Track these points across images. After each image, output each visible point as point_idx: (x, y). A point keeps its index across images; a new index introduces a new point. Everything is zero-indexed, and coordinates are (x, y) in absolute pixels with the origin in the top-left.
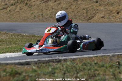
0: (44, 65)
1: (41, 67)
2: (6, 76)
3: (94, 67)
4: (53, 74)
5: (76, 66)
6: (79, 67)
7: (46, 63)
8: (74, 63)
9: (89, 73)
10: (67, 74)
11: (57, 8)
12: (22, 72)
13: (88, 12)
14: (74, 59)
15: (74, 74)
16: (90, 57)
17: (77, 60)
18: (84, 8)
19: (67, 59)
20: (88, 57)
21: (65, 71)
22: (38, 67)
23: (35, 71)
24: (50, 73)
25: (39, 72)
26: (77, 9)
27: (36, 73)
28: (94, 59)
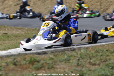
0: (60, 54)
1: (58, 55)
2: (26, 64)
3: (106, 54)
4: (68, 60)
5: (90, 53)
6: (92, 54)
7: (62, 52)
8: (88, 51)
9: (101, 58)
10: (81, 60)
11: (70, 2)
12: (40, 60)
13: (102, 4)
14: (88, 47)
15: (87, 60)
16: (102, 45)
17: (90, 48)
18: (98, 1)
19: (81, 48)
20: (101, 45)
21: (79, 58)
22: (54, 55)
23: (52, 59)
24: (66, 60)
25: (56, 60)
26: (90, 2)
27: (53, 60)
28: (106, 47)
